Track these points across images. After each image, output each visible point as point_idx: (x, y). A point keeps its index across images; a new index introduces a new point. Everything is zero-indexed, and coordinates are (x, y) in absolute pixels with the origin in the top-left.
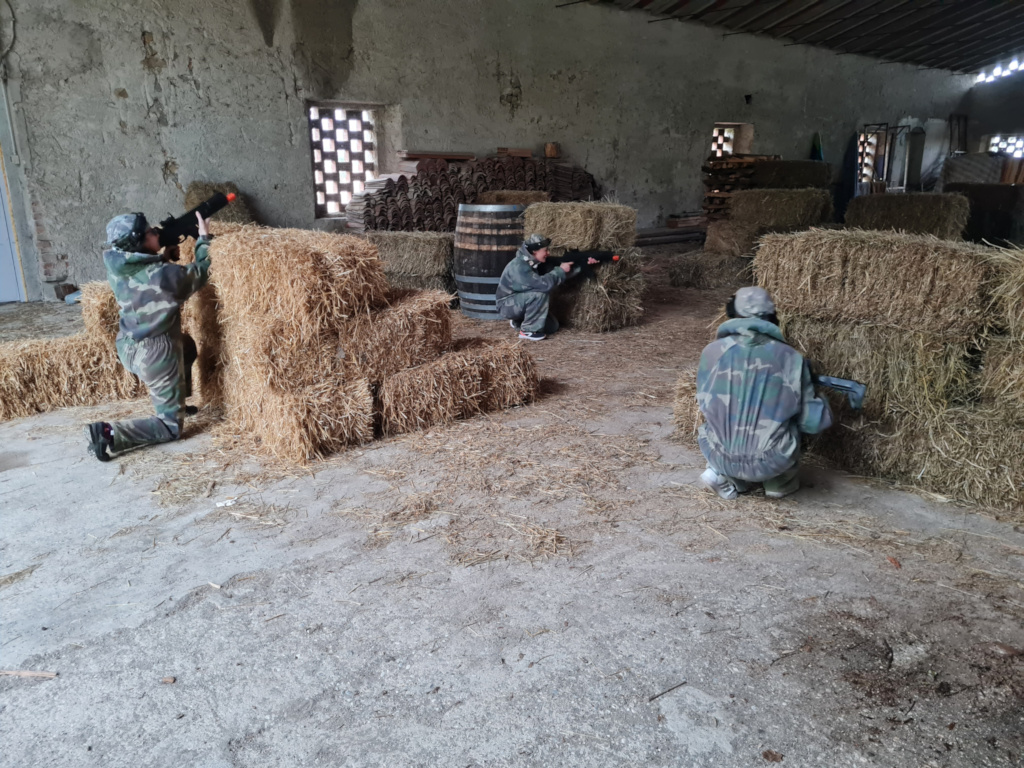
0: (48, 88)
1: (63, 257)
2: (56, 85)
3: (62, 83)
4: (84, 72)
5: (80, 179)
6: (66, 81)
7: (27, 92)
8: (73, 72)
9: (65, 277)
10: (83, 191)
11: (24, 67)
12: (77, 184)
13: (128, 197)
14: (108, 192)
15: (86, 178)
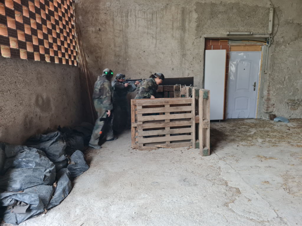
0: (283, 47)
1: (274, 105)
2: (285, 46)
3: (287, 45)
4: (295, 40)
5: (285, 78)
6: (289, 44)
7: (276, 49)
8: (292, 41)
9: (272, 112)
10: (285, 82)
11: (277, 40)
12: (283, 80)
13: (298, 84)
14: (292, 83)
15: (287, 77)
